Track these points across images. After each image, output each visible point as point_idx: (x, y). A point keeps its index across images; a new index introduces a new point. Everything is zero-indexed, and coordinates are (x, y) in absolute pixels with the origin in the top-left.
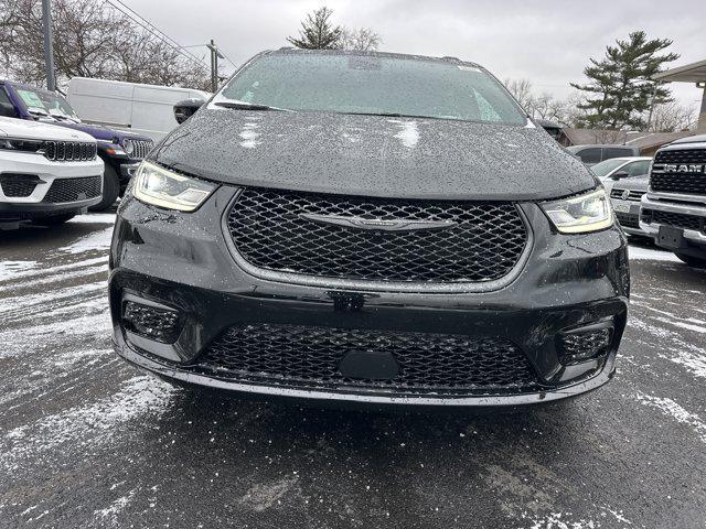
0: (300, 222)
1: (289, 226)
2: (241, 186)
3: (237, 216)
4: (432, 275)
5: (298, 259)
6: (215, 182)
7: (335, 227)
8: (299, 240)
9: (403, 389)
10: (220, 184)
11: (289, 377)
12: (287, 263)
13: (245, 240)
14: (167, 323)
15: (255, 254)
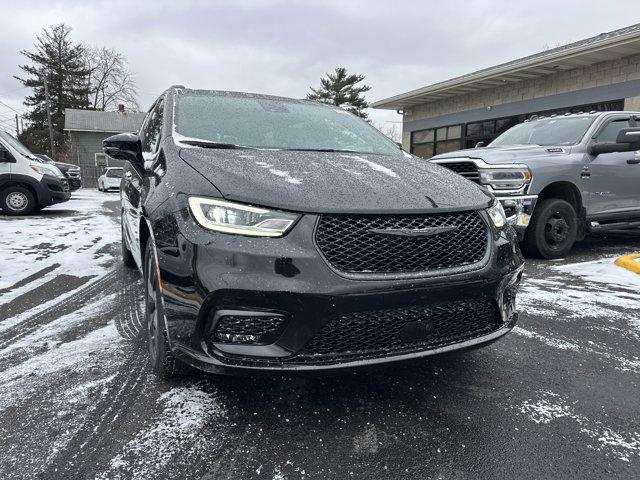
0: (370, 236)
1: (363, 239)
2: (319, 214)
3: (322, 236)
4: (450, 263)
5: (373, 262)
6: (297, 212)
7: (393, 237)
8: (372, 249)
9: (435, 344)
10: (302, 213)
11: (366, 351)
12: (366, 266)
13: (333, 253)
14: (272, 327)
15: (343, 263)
